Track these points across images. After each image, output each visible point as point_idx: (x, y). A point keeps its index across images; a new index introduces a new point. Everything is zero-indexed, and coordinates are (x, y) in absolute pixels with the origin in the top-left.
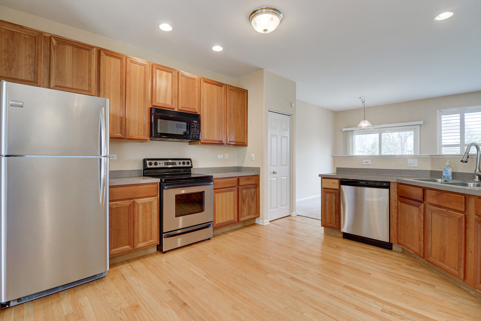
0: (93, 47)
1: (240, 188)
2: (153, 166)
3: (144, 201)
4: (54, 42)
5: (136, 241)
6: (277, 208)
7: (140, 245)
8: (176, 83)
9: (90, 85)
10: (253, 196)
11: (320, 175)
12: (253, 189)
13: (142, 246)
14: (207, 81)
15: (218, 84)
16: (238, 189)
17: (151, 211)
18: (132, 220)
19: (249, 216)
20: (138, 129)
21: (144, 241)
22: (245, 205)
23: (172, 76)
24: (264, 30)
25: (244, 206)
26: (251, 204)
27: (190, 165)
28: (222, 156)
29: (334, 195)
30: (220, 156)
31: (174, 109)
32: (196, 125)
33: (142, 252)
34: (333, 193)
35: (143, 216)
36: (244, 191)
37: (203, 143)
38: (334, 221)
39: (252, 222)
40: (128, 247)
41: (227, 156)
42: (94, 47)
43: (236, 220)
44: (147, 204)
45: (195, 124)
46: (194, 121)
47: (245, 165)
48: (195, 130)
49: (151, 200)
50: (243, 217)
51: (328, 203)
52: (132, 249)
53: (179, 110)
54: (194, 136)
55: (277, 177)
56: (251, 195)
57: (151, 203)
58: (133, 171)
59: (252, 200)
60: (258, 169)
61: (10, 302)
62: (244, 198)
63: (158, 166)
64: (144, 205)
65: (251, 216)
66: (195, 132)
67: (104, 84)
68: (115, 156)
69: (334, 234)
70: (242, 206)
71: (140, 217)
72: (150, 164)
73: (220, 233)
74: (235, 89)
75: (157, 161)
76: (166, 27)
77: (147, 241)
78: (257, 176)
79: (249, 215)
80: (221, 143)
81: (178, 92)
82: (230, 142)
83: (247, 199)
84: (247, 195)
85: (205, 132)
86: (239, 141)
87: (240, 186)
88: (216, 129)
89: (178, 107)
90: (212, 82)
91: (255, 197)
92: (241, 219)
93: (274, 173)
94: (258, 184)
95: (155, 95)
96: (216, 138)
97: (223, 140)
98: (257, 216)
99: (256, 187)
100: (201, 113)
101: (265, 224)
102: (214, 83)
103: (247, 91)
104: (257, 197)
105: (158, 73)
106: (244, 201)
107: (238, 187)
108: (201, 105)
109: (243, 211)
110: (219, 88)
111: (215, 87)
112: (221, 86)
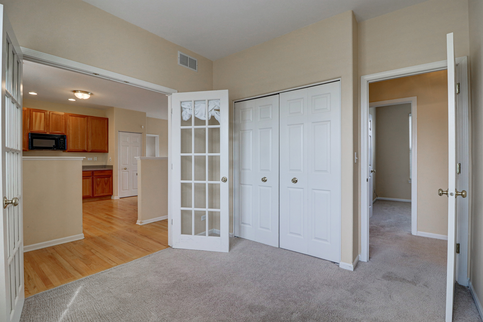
6: (129, 190)
8: (47, 118)
10: (106, 182)
12: (106, 178)
14: (72, 115)
15: (82, 116)
16: (93, 178)
19: (103, 194)
22: (99, 187)
23: (45, 115)
24: (82, 99)
26: (104, 186)
28: (92, 158)
30: (90, 159)
31: (46, 133)
36: (98, 179)
37: (68, 152)
39: (109, 198)
41: (96, 158)
43: (91, 195)
45: (61, 141)
46: (61, 139)
47: (108, 164)
48: (61, 144)
53: (50, 133)
54: (61, 148)
55: (128, 171)
56: (105, 181)
60: (112, 166)
65: (105, 193)
70: (97, 188)
74: (96, 118)
76: (33, 93)
78: (111, 171)
80: (84, 151)
81: (49, 123)
82: (92, 150)
83: (101, 184)
84: (101, 181)
85: (70, 145)
86: (100, 149)
87: (94, 176)
88: (79, 143)
89: (49, 132)
90: (76, 116)
91: (109, 183)
92: (96, 195)
93: (125, 169)
94: (111, 175)
95: (32, 126)
96: (80, 148)
97: (86, 149)
98: (110, 194)
99: (109, 177)
100: (67, 134)
101: (115, 199)
102: (79, 116)
103: (108, 119)
104: (110, 183)
105: (34, 113)
106: (98, 185)
107: (93, 176)
108: (68, 129)
109: (98, 190)
110: (82, 118)
111: (79, 118)
112: (85, 118)
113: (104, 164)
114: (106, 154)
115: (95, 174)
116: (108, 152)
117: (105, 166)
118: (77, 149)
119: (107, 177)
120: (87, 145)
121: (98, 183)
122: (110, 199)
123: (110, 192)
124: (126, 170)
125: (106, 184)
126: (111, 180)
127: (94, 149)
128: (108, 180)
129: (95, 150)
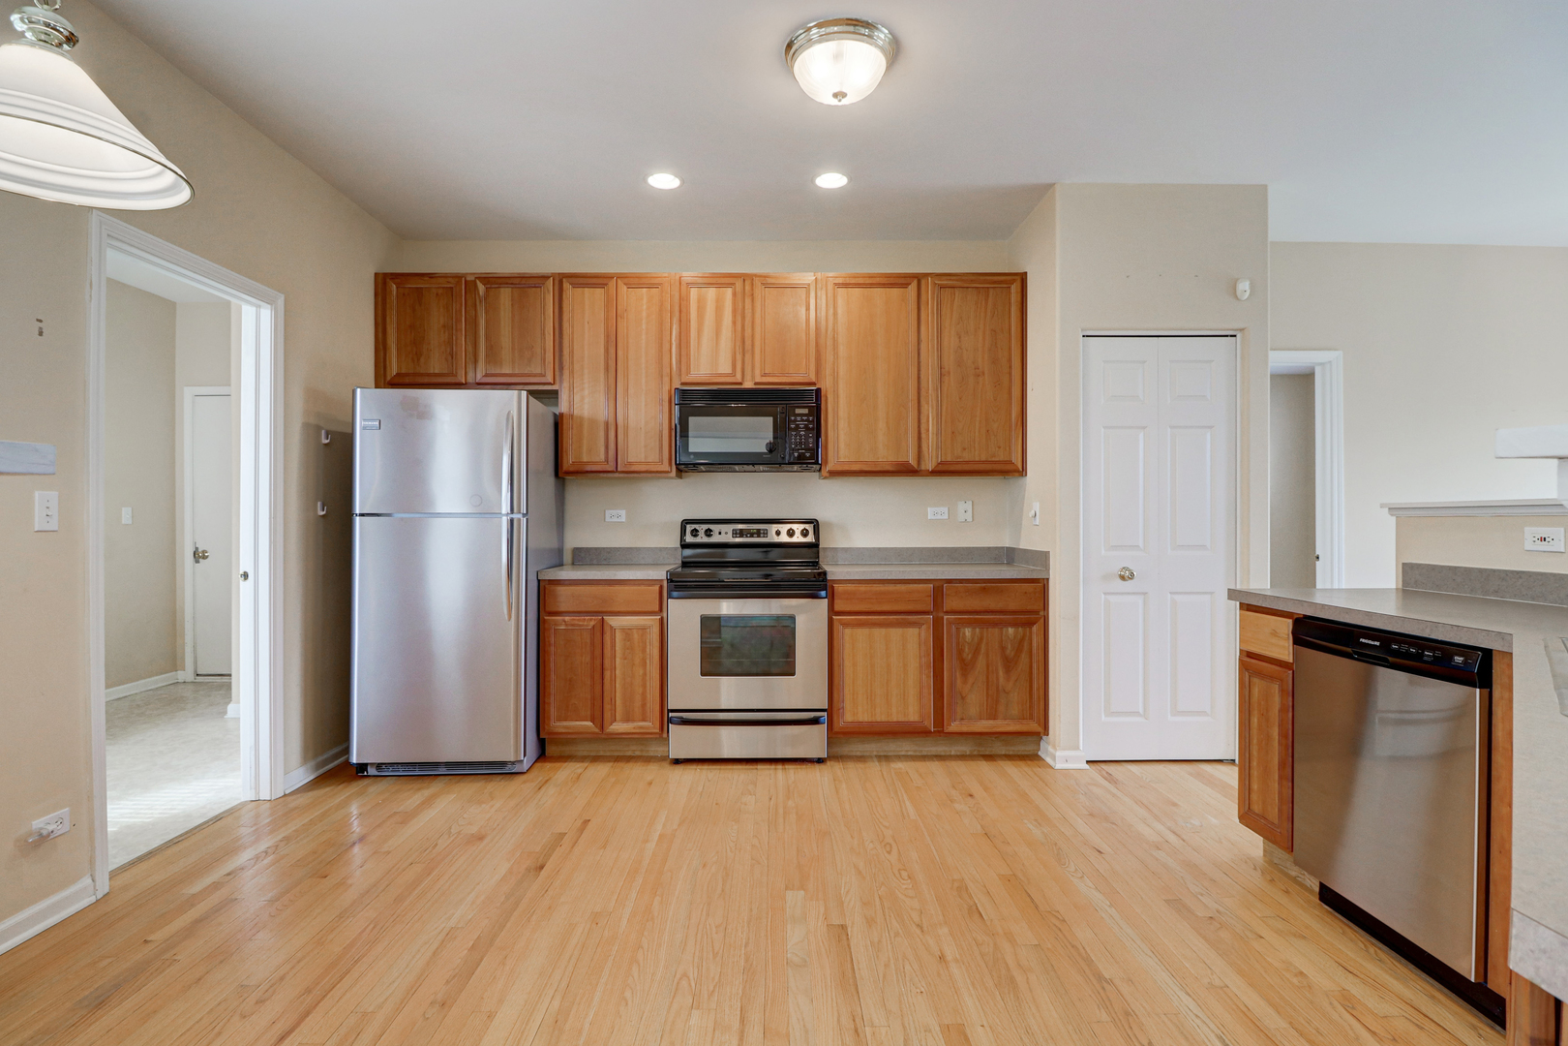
0: (545, 277)
1: (945, 617)
2: (702, 539)
3: (624, 623)
4: (481, 288)
5: (607, 715)
6: (1145, 715)
7: (618, 727)
8: (746, 311)
9: (544, 360)
10: (1010, 652)
11: (1232, 594)
12: (1011, 630)
13: (620, 731)
14: (848, 282)
15: (892, 281)
16: (937, 625)
17: (644, 651)
18: (598, 662)
19: (991, 722)
20: (646, 446)
21: (627, 719)
22: (971, 680)
23: (734, 294)
24: (835, 95)
25: (965, 682)
26: (1001, 680)
27: (810, 539)
28: (946, 510)
29: (1276, 688)
30: (936, 512)
31: (741, 384)
32: (802, 420)
33: (634, 748)
34: (1271, 678)
35: (625, 659)
36: (968, 632)
37: (833, 475)
38: (1277, 810)
39: (1027, 748)
40: (590, 724)
41: (964, 509)
42: (549, 277)
43: (930, 725)
44: (635, 631)
45: (799, 418)
46: (798, 411)
47: (1022, 543)
48: (801, 436)
49: (642, 623)
50: (962, 719)
51: (1256, 720)
52: (597, 730)
53: (756, 384)
54: (796, 454)
55: (1143, 594)
56: (1003, 649)
57: (643, 629)
58: (661, 549)
59: (1008, 669)
60: (1043, 558)
61: (366, 765)
62: (965, 655)
63: (715, 539)
64: (627, 632)
65: (999, 722)
66: (801, 443)
67: (572, 352)
68: (623, 513)
69: (1293, 874)
70: (959, 681)
71: (618, 660)
72: (695, 533)
73: (875, 753)
74: (963, 280)
75: (711, 527)
76: (664, 181)
77: (633, 721)
78: (1039, 588)
79: (993, 716)
80: (905, 471)
81: (753, 336)
82: (941, 463)
83: (981, 662)
84: (983, 646)
85: (841, 439)
86: (983, 458)
87: (947, 613)
88: (882, 425)
89: (753, 377)
90: (868, 281)
91: (1024, 657)
92: (954, 727)
93: (1123, 578)
94: (1037, 612)
95: (688, 355)
96: (885, 455)
97: (913, 461)
98: (1034, 726)
99: (1030, 624)
100: (826, 385)
101: (1058, 766)
102: (877, 280)
103: (1023, 278)
104: (1035, 659)
105: (694, 292)
106: (966, 667)
107: (941, 614)
108: (829, 357)
109: (963, 698)
110: (895, 291)
111: (878, 293)
112: (905, 286)
113: (1006, 541)
114: (1014, 482)
115: (950, 603)
116: (1022, 472)
117: (1009, 555)
118: (871, 459)
119: (1015, 624)
120: (919, 433)
121: (967, 655)
122: (1033, 758)
123: (1031, 718)
124: (1128, 585)
125: (1009, 664)
126: (1036, 640)
127: (949, 459)
128: (1022, 641)
129: (958, 463)
